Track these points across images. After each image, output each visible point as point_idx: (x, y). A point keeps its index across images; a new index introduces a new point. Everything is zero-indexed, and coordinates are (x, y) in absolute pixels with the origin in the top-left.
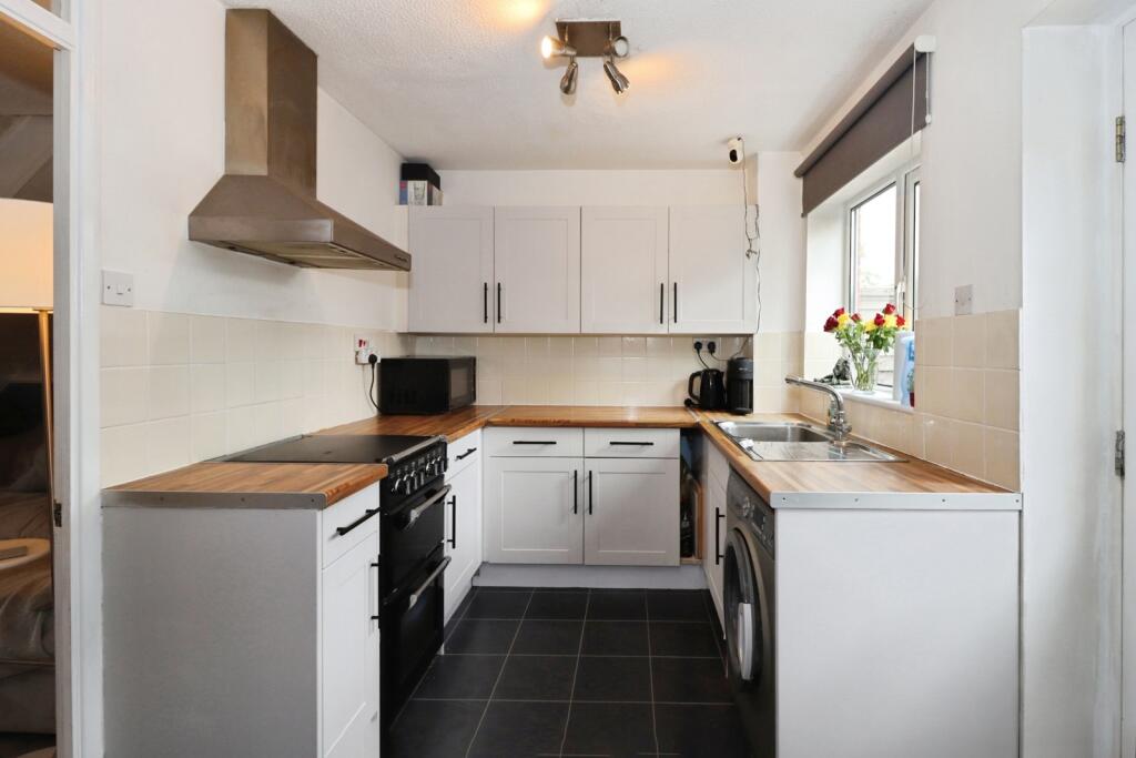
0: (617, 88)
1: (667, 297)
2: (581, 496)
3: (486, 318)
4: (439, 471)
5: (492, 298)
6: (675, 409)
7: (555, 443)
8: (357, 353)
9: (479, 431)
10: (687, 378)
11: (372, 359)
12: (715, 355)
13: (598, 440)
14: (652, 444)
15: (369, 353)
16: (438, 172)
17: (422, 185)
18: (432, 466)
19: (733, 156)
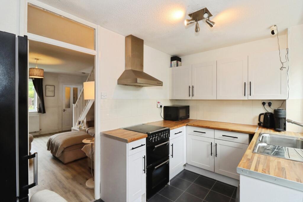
0: (211, 26)
1: (247, 87)
2: (213, 150)
3: (189, 95)
4: (168, 136)
5: (191, 90)
6: (254, 126)
7: (205, 133)
8: (157, 105)
9: (185, 127)
10: (258, 115)
11: (161, 106)
12: (271, 107)
13: (219, 134)
14: (237, 138)
15: (160, 105)
16: (180, 57)
17: (175, 62)
18: (163, 135)
19: (273, 33)
